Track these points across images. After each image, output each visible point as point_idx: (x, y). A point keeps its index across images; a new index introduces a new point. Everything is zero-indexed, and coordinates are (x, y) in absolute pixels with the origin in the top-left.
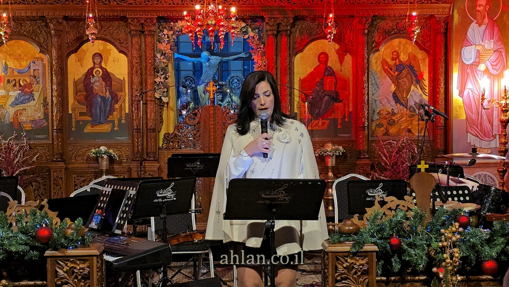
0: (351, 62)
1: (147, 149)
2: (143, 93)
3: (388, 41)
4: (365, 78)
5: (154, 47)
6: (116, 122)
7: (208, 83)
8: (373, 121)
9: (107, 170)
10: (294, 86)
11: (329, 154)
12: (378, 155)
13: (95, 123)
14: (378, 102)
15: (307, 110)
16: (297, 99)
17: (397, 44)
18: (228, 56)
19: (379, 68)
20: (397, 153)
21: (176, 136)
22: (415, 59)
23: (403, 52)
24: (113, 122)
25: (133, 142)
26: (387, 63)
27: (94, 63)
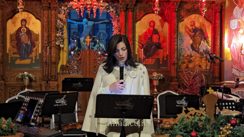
0: (168, 27)
1: (51, 74)
2: (49, 42)
3: (189, 15)
4: (176, 36)
5: (56, 16)
6: (34, 58)
7: (86, 36)
8: (180, 60)
9: (28, 85)
10: (135, 39)
11: (155, 78)
12: (182, 79)
13: (22, 58)
14: (183, 50)
15: (143, 53)
16: (137, 47)
17: (193, 17)
18: (98, 21)
19: (184, 31)
20: (193, 79)
21: (67, 67)
22: (203, 26)
23: (197, 21)
24: (32, 58)
25: (43, 70)
26: (188, 28)
27: (22, 24)
